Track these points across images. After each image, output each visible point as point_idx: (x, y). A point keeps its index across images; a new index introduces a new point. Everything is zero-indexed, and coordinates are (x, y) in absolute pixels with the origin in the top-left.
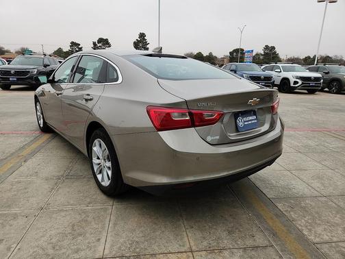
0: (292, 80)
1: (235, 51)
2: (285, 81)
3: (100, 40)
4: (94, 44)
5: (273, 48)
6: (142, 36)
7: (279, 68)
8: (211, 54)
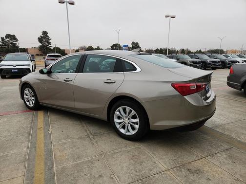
1: (114, 45)
3: (8, 36)
4: (2, 38)
5: (137, 43)
6: (45, 33)
8: (98, 47)
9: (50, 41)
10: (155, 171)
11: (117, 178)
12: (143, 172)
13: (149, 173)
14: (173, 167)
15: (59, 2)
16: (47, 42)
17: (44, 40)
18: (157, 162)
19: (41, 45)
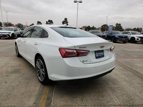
0: (136, 38)
1: (103, 25)
2: (133, 38)
3: (49, 21)
4: (47, 22)
5: (120, 24)
6: (66, 19)
7: (130, 33)
8: (93, 26)
9: (68, 23)
10: (111, 103)
11: (85, 101)
12: (103, 102)
13: (106, 104)
14: (125, 104)
15: (74, 2)
17: (65, 23)
18: (114, 99)
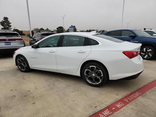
9: (10, 24)
16: (8, 25)
17: (5, 24)
19: (3, 27)
